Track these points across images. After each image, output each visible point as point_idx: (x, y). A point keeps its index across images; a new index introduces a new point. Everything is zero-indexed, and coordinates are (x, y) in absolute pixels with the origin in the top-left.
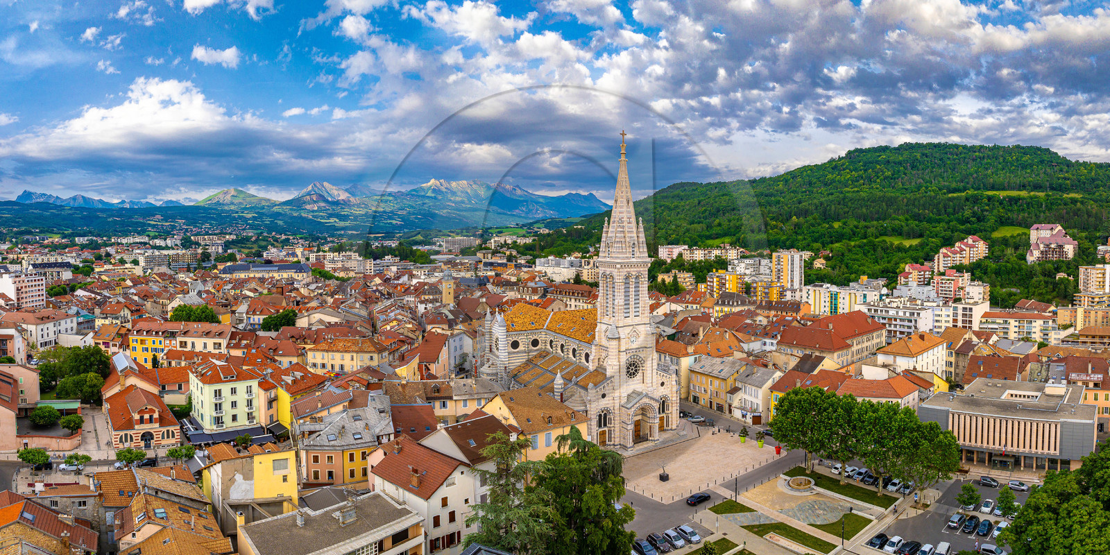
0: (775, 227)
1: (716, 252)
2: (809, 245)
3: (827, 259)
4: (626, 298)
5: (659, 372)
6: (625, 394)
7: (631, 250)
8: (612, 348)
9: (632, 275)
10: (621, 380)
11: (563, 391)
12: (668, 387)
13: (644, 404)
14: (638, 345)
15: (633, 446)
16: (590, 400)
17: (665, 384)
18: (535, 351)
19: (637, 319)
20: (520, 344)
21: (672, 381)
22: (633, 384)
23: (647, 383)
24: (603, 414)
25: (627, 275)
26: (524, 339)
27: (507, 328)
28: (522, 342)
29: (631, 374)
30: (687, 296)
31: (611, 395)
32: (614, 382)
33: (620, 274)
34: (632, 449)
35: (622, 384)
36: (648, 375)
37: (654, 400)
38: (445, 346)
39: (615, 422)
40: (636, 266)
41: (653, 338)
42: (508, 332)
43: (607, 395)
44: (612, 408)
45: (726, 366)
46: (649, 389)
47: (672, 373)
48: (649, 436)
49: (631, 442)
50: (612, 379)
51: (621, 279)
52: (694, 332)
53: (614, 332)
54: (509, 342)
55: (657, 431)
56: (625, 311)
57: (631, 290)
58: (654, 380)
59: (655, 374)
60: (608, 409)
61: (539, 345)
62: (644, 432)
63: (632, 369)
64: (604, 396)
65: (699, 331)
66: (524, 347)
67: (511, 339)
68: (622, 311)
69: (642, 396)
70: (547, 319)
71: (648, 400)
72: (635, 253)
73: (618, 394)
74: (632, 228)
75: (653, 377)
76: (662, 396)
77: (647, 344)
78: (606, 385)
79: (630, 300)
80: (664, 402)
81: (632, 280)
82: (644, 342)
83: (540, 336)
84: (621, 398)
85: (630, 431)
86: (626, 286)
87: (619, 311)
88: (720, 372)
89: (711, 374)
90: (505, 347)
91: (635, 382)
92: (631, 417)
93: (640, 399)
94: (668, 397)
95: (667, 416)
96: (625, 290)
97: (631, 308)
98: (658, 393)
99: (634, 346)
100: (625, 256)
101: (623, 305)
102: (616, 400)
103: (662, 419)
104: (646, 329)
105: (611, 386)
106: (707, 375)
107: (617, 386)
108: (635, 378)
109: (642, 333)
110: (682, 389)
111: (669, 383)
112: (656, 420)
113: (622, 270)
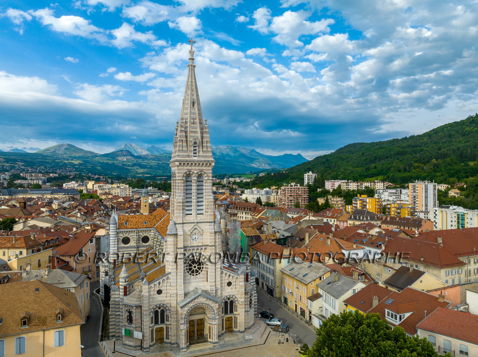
0: (418, 167)
1: (368, 184)
2: (446, 180)
3: (461, 189)
4: (188, 196)
5: (225, 272)
6: (181, 292)
7: (193, 149)
8: (170, 245)
9: (193, 173)
10: (178, 277)
11: (127, 285)
12: (236, 288)
13: (200, 304)
14: (200, 242)
15: (188, 347)
16: (143, 296)
17: (232, 284)
18: (144, 246)
19: (201, 217)
20: (131, 240)
21: (240, 282)
22: (195, 282)
23: (210, 282)
24: (159, 311)
25: (188, 173)
26: (134, 235)
27: (120, 226)
28: (133, 238)
29: (193, 272)
30: (328, 212)
31: (168, 291)
32: (170, 279)
33: (180, 171)
34: (185, 350)
35: (178, 281)
36: (211, 274)
37: (211, 300)
38: (91, 242)
39: (172, 320)
40: (197, 164)
41: (217, 237)
42: (119, 229)
43: (163, 292)
44: (168, 305)
45: (312, 271)
46: (212, 288)
47: (240, 273)
48: (208, 337)
49: (183, 343)
50: (169, 276)
51: (181, 177)
52: (302, 237)
53: (172, 229)
54: (120, 237)
55: (216, 333)
56: (186, 208)
57: (193, 188)
58: (218, 279)
59: (219, 273)
60: (165, 306)
61: (149, 242)
62: (206, 332)
63: (195, 267)
64: (159, 292)
65: (305, 236)
66: (134, 243)
67: (122, 235)
68: (181, 208)
69: (197, 295)
70: (160, 219)
71: (204, 299)
72: (197, 152)
73: (175, 291)
74: (196, 128)
75: (217, 276)
76: (228, 297)
77: (210, 242)
78: (161, 281)
79: (193, 197)
80: (232, 302)
81: (194, 178)
82: (207, 240)
83: (150, 233)
84: (178, 296)
85: (183, 331)
86: (189, 183)
87: (178, 208)
88: (304, 276)
89: (296, 277)
90: (115, 242)
91: (198, 280)
92: (183, 316)
93: (195, 299)
94: (236, 297)
95: (235, 317)
96: (185, 188)
97: (194, 206)
98: (223, 293)
99: (195, 243)
100: (186, 154)
101: (183, 203)
102: (173, 297)
103: (229, 320)
104: (209, 227)
105: (167, 282)
106: (293, 278)
107: (174, 283)
108: (198, 276)
109: (205, 231)
110: (277, 289)
111: (236, 283)
112: (215, 321)
113: (182, 168)
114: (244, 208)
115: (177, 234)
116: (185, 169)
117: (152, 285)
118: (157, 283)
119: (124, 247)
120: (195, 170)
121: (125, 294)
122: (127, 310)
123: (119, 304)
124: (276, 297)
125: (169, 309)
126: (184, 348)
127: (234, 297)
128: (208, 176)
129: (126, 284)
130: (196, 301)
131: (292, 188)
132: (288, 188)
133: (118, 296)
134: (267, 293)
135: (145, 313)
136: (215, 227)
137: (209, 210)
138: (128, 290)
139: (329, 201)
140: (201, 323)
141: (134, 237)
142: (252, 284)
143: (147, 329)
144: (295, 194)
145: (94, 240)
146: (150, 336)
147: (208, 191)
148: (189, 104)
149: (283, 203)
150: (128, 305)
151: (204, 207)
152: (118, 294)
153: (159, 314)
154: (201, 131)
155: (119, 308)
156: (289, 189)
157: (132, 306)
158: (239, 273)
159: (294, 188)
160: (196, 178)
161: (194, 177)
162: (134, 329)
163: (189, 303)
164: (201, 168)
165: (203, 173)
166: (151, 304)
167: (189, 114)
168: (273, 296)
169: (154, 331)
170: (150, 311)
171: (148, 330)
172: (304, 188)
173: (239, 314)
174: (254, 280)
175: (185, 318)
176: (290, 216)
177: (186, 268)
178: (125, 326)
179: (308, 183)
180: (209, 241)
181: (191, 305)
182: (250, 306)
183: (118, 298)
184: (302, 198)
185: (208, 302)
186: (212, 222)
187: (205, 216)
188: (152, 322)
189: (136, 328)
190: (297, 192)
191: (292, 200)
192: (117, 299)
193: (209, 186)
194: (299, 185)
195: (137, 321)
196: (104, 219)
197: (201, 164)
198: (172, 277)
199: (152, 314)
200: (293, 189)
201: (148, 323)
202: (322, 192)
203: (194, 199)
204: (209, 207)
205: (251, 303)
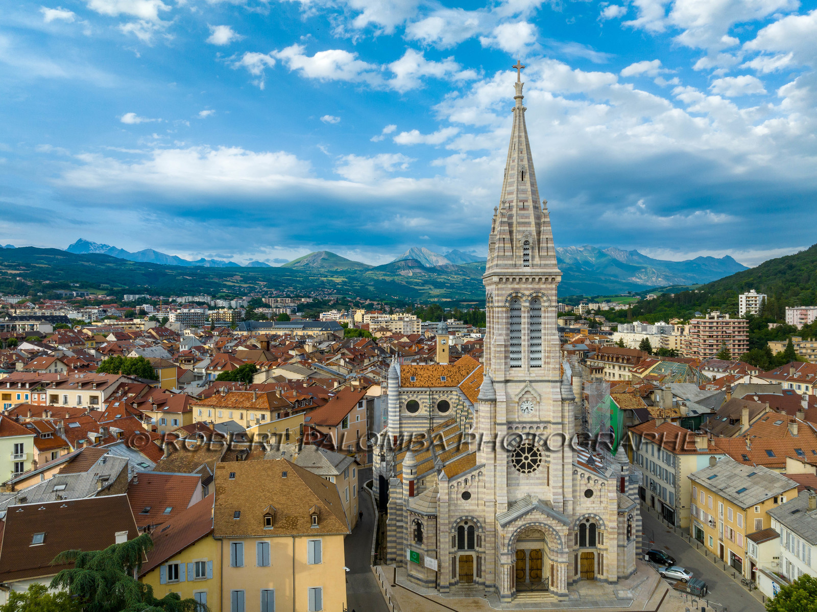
4: (514, 335)
5: (580, 471)
6: (503, 499)
7: (522, 254)
8: (483, 417)
9: (523, 295)
10: (498, 474)
11: (415, 478)
12: (601, 502)
13: (535, 523)
14: (535, 416)
15: (513, 595)
16: (439, 500)
17: (594, 493)
18: (442, 417)
19: (537, 372)
20: (421, 406)
21: (609, 491)
22: (527, 484)
23: (553, 487)
24: (466, 527)
25: (514, 295)
26: (426, 399)
27: (403, 383)
28: (423, 402)
29: (523, 466)
30: (792, 370)
31: (480, 496)
32: (484, 475)
33: (500, 292)
34: (509, 600)
35: (498, 480)
36: (556, 473)
37: (554, 518)
38: (361, 406)
39: (487, 545)
40: (530, 280)
41: (566, 408)
42: (402, 387)
43: (472, 496)
44: (481, 520)
45: (756, 483)
46: (556, 497)
47: (608, 476)
48: (550, 583)
49: (506, 587)
50: (482, 469)
51: (502, 301)
52: (734, 417)
53: (487, 390)
54: (404, 401)
55: (563, 579)
56: (512, 356)
57: (523, 320)
58: (568, 483)
59: (571, 472)
60: (475, 520)
61: (450, 410)
62: (546, 573)
63: (526, 458)
64: (466, 496)
65: (741, 416)
66: (426, 411)
67: (406, 397)
68: (503, 355)
69: (530, 507)
70: (468, 374)
71: (543, 516)
72: (530, 259)
73: (493, 497)
74: (528, 217)
75: (565, 478)
76: (587, 516)
77: (554, 417)
78: (469, 478)
79: (522, 337)
80: (593, 527)
81: (525, 304)
82: (548, 413)
83: (450, 396)
84: (498, 505)
85: (506, 566)
86: (515, 313)
87: (497, 355)
88: (739, 492)
89: (721, 493)
90: (395, 408)
91: (532, 481)
92: (506, 541)
93: (527, 513)
94: (601, 519)
95: (599, 554)
96: (510, 321)
97: (524, 352)
98: (578, 508)
99: (526, 417)
100: (510, 262)
101: (506, 346)
102: (489, 506)
103: (589, 557)
104: (551, 390)
105: (479, 481)
106: (715, 493)
107: (491, 482)
108: (532, 474)
109: (544, 396)
110: (681, 511)
111: (602, 494)
112: (562, 557)
113: (503, 286)
114: (617, 359)
115: (495, 400)
116: (509, 288)
117: (454, 483)
118: (462, 479)
119: (410, 417)
120: (526, 289)
121: (412, 494)
122: (414, 521)
123: (402, 510)
124: (680, 527)
125: (481, 527)
126: (507, 597)
127: (597, 518)
128: (549, 300)
129: (412, 476)
130: (528, 517)
131: (712, 323)
132: (705, 322)
133: (400, 496)
134: (661, 518)
135: (442, 528)
136: (562, 390)
137: (552, 360)
138: (415, 487)
139: (796, 348)
140: (537, 556)
141: (425, 401)
142: (633, 497)
143: (445, 555)
144: (720, 333)
145: (364, 402)
146: (451, 568)
147: (549, 326)
148: (516, 176)
149: (695, 349)
150: (415, 513)
151: (542, 355)
152: (399, 493)
153: (466, 533)
154: (537, 221)
155: (401, 515)
156: (707, 324)
157: (422, 515)
158: (606, 474)
159: (717, 323)
160: (527, 304)
161: (525, 301)
162: (426, 553)
163: (515, 520)
164: (537, 286)
165: (540, 295)
166: (452, 514)
167: (515, 193)
168: (673, 524)
169: (457, 560)
170: (451, 526)
171: (447, 558)
172: (739, 323)
173: (606, 550)
174: (636, 491)
175: (509, 545)
176: (709, 374)
177: (510, 459)
178: (411, 545)
179: (748, 312)
180: (552, 414)
181: (520, 523)
182: (628, 538)
183: (400, 499)
184: (734, 341)
185: (549, 522)
186: (556, 381)
187: (544, 370)
188: (454, 546)
189: (427, 551)
190: (724, 329)
191: (712, 346)
192: (398, 501)
193: (551, 317)
194: (727, 316)
195: (430, 541)
196: (379, 370)
197: (537, 280)
198: (487, 472)
199: (453, 530)
200: (715, 324)
201: (447, 546)
202: (778, 330)
203: (524, 340)
204: (552, 355)
205: (629, 532)
